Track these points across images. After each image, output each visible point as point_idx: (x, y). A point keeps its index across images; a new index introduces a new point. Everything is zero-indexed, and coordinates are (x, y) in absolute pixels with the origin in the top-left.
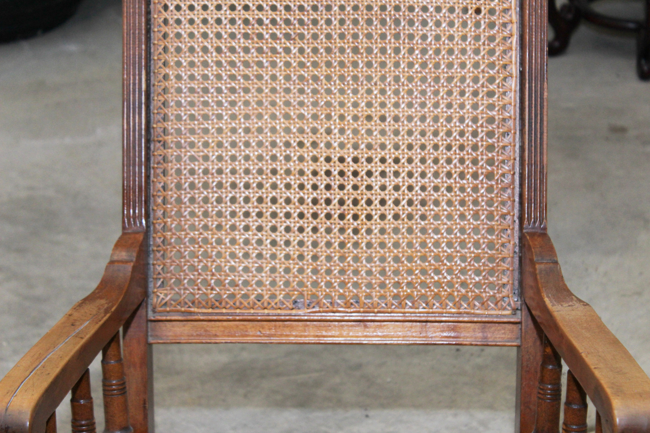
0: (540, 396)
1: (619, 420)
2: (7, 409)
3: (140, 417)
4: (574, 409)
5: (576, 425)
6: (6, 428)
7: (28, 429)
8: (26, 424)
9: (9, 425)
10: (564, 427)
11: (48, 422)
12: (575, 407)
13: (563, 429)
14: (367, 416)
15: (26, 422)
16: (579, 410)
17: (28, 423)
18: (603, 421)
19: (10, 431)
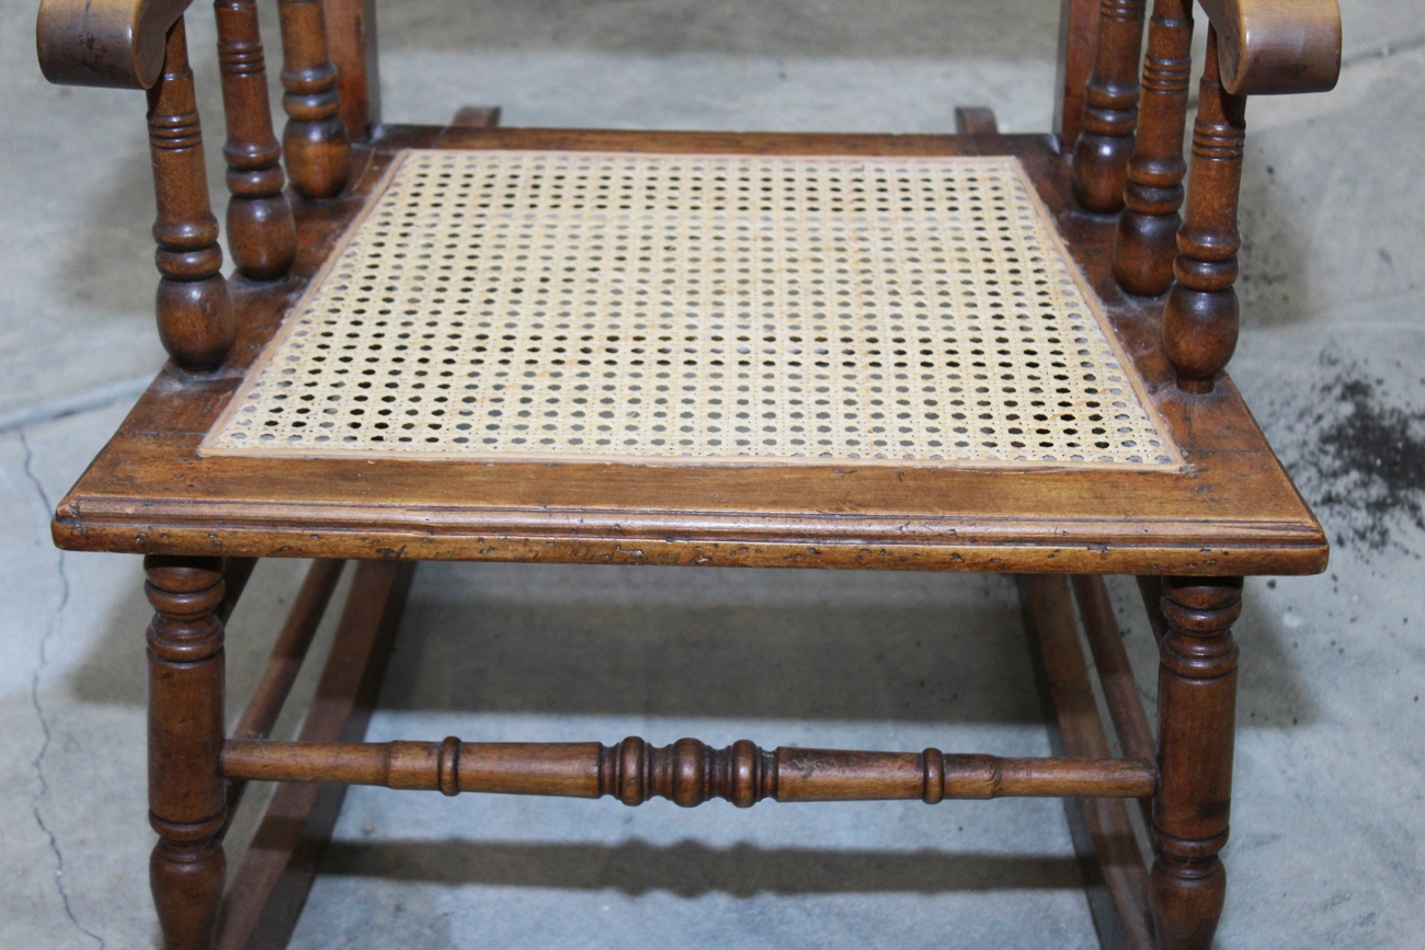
0: (1104, 10)
1: (1250, 36)
2: (88, 6)
3: (350, 50)
4: (1168, 28)
5: (1170, 59)
6: (89, 40)
7: (130, 43)
8: (126, 35)
9: (95, 35)
10: (1148, 64)
11: (169, 35)
12: (1170, 24)
13: (1145, 67)
14: (783, 76)
15: (126, 31)
16: (1177, 30)
17: (130, 32)
18: (1221, 41)
19: (96, 45)
